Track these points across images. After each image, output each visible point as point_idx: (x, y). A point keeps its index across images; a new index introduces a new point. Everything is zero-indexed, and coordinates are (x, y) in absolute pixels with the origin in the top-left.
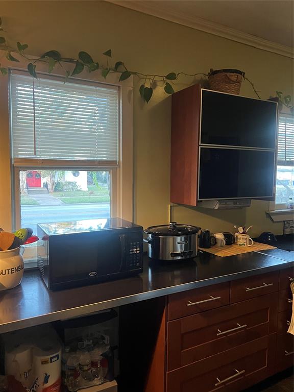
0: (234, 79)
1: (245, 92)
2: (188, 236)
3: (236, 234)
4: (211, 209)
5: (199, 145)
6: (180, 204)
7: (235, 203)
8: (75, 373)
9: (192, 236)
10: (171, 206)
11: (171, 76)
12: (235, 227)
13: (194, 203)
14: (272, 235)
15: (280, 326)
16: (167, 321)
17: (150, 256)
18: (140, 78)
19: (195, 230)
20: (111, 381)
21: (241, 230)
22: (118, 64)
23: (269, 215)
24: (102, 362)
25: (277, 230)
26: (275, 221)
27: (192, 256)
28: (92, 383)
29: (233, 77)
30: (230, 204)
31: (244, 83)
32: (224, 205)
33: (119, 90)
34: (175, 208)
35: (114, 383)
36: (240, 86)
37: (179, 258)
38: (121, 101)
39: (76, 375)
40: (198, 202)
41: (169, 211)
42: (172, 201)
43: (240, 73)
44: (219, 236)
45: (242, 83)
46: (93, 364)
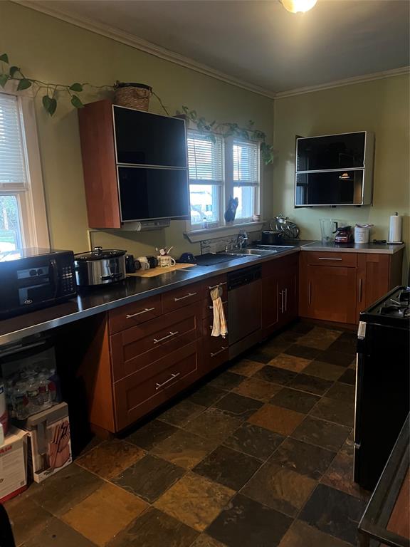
0: (142, 94)
1: (154, 109)
2: (115, 259)
3: (159, 257)
4: (134, 232)
5: (116, 165)
6: (100, 229)
7: (156, 224)
8: (24, 399)
9: (120, 259)
10: (90, 233)
11: (76, 87)
12: (157, 249)
13: (118, 226)
14: (191, 256)
15: (205, 332)
16: (109, 335)
17: (78, 284)
18: (41, 87)
19: (121, 254)
20: (60, 403)
21: (162, 252)
22: (14, 70)
23: (186, 236)
24: (50, 386)
25: (196, 251)
26: (192, 241)
27: (121, 279)
28: (42, 408)
29: (141, 92)
30: (152, 225)
31: (152, 99)
32: (145, 226)
33: (17, 100)
34: (94, 233)
35: (64, 404)
36: (148, 101)
37: (107, 281)
38: (21, 113)
39: (26, 402)
40: (122, 224)
41: (89, 237)
42: (90, 226)
43: (147, 87)
44: (143, 260)
45: (150, 99)
46: (41, 389)
